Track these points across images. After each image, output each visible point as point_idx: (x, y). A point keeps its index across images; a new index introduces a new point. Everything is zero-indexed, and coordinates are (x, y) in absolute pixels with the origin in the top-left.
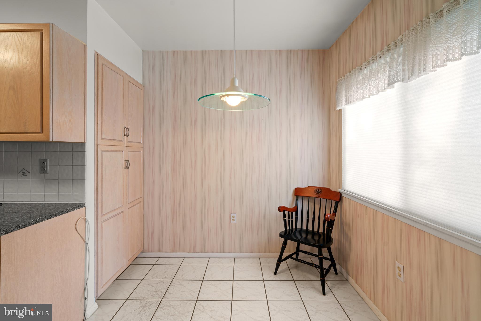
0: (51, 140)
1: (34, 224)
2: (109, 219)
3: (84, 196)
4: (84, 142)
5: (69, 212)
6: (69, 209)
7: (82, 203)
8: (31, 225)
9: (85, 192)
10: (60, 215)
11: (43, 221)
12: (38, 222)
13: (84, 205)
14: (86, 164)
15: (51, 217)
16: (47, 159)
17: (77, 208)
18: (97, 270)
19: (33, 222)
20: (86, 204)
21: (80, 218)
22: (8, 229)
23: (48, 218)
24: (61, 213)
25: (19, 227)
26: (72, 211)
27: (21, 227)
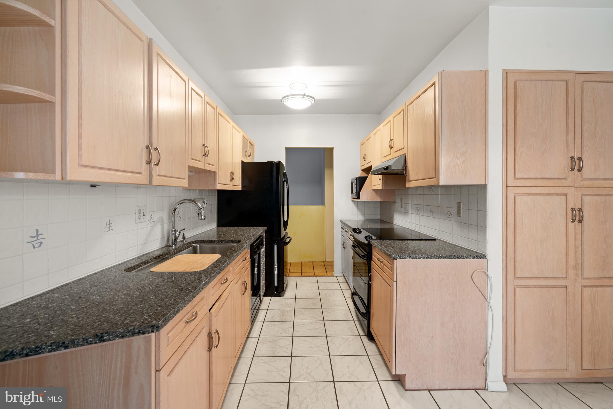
0: (440, 184)
1: (424, 258)
2: (530, 287)
3: (486, 246)
4: (484, 184)
5: (463, 259)
6: (463, 256)
7: (483, 254)
8: (421, 259)
9: (487, 242)
10: (452, 259)
11: (432, 258)
12: (427, 258)
13: (486, 256)
14: (487, 210)
15: (441, 257)
16: (461, 202)
17: (474, 258)
18: (506, 343)
19: (423, 257)
20: (488, 256)
21: (478, 270)
22: (402, 255)
23: (438, 258)
24: (452, 257)
25: (411, 257)
26: (466, 259)
27: (412, 257)
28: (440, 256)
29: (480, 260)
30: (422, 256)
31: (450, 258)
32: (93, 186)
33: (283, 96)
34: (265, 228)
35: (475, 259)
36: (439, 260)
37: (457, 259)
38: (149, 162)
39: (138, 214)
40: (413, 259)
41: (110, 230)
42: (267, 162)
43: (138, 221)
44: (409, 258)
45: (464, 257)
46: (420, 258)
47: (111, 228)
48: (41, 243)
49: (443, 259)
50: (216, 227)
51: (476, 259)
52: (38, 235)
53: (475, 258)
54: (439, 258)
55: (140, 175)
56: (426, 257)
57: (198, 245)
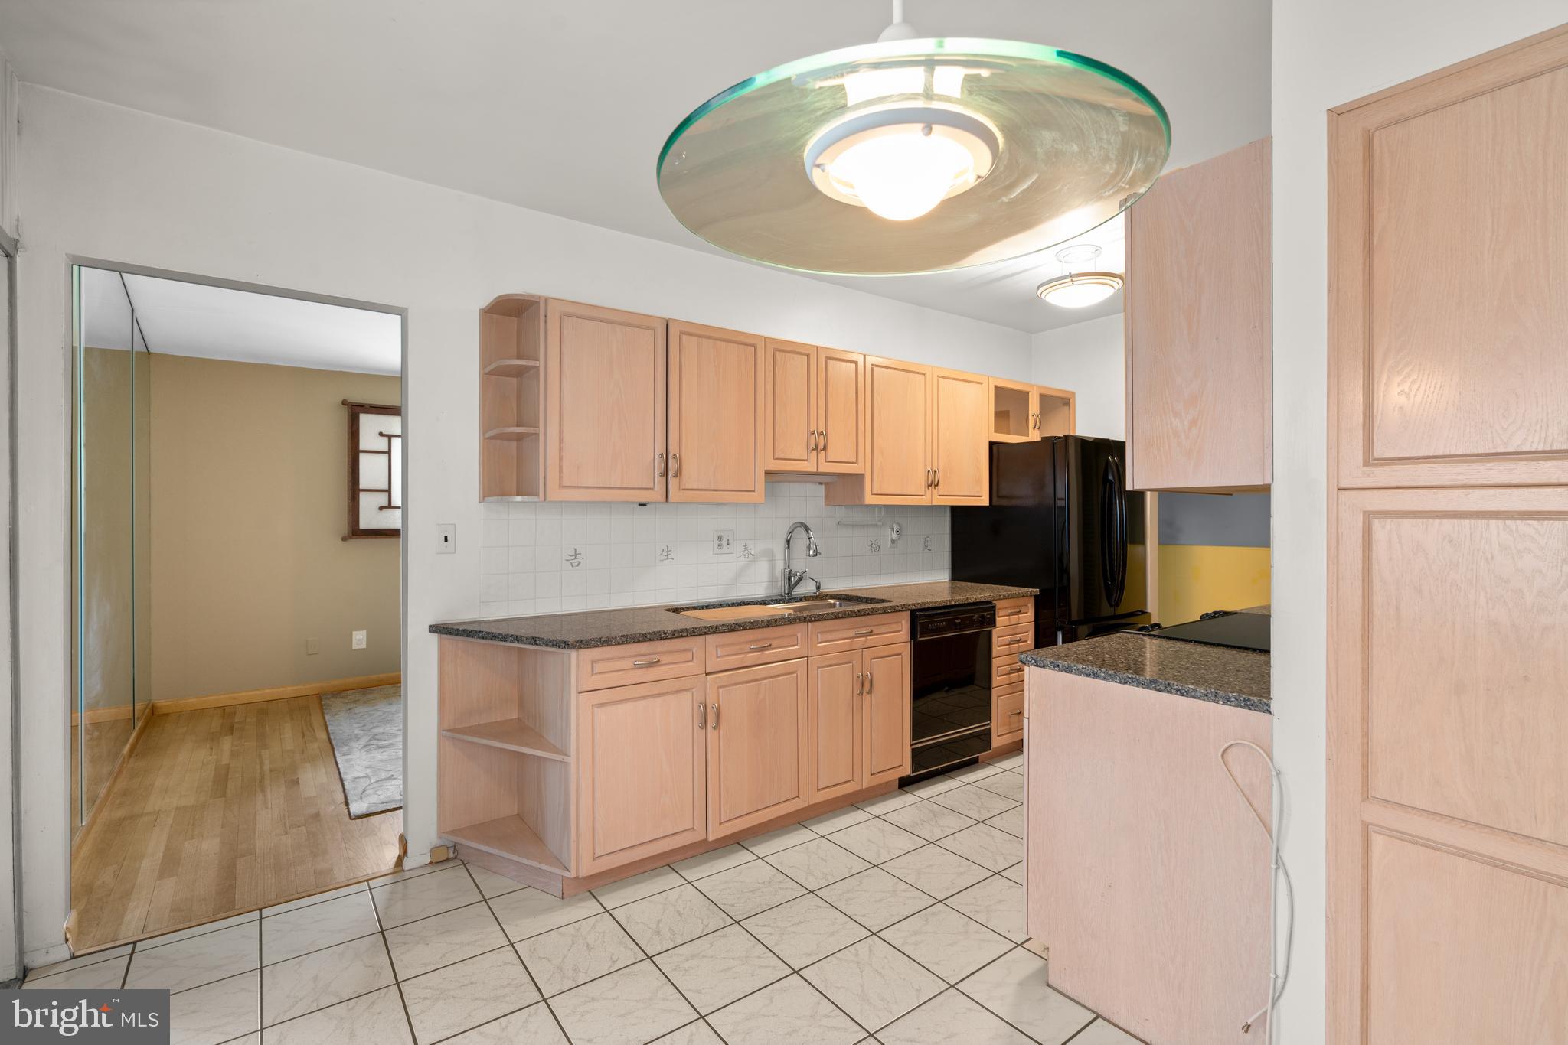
1: (1088, 676)
6: (1195, 690)
8: (1080, 675)
10: (1160, 690)
15: (1130, 681)
17: (1228, 701)
22: (1039, 659)
23: (1123, 681)
24: (1162, 687)
25: (1058, 666)
26: (1204, 700)
27: (1061, 666)
28: (1130, 678)
29: (1246, 711)
30: (1083, 668)
31: (1156, 689)
32: (642, 504)
33: (1039, 284)
34: (1036, 591)
35: (1230, 705)
36: (1126, 687)
37: (1176, 694)
38: (665, 473)
39: (717, 542)
40: (1064, 674)
41: (667, 559)
42: (1040, 439)
43: (717, 550)
44: (1054, 667)
45: (1198, 694)
46: (1079, 673)
47: (669, 557)
48: (579, 563)
49: (1138, 687)
50: (947, 580)
51: (1235, 706)
52: (575, 555)
53: (1233, 704)
54: (1125, 683)
55: (650, 492)
56: (1094, 674)
57: (838, 603)
